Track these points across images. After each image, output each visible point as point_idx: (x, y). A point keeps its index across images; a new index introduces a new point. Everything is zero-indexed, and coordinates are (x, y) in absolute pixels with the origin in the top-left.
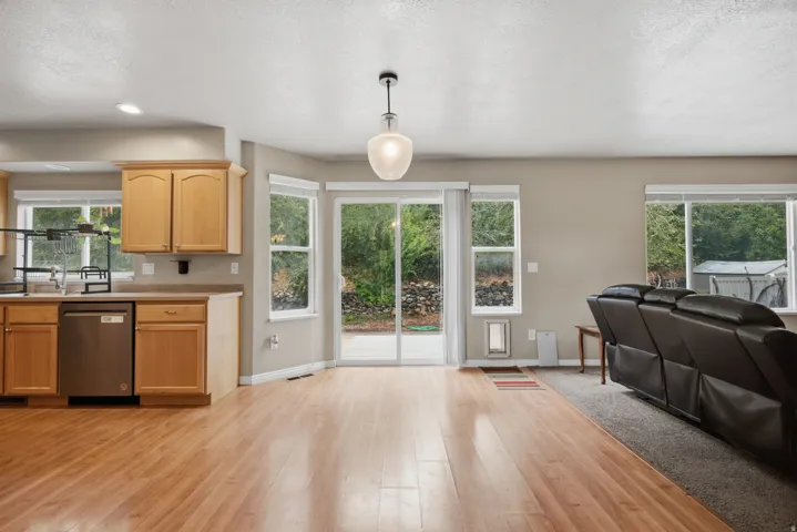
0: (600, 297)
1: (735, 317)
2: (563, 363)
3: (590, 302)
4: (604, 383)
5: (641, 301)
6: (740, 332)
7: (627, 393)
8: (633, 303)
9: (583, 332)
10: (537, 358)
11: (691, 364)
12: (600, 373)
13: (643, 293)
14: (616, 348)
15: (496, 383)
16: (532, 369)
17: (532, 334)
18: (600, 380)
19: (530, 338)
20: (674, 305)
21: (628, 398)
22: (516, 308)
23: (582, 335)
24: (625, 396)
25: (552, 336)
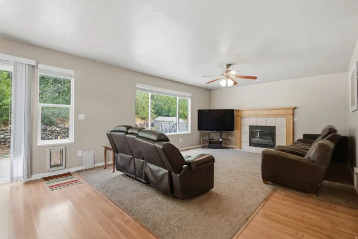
0: (112, 131)
1: (155, 138)
2: (97, 165)
3: (107, 134)
4: (114, 172)
5: (127, 133)
6: (156, 145)
7: (122, 175)
8: (123, 134)
9: (106, 148)
10: (82, 165)
11: (143, 159)
12: (112, 167)
13: (128, 129)
14: (118, 155)
15: (49, 187)
16: (78, 172)
17: (80, 153)
18: (112, 171)
19: (79, 155)
20: (137, 134)
21: (123, 177)
22: (70, 140)
23: (106, 151)
24: (121, 177)
25: (92, 152)
